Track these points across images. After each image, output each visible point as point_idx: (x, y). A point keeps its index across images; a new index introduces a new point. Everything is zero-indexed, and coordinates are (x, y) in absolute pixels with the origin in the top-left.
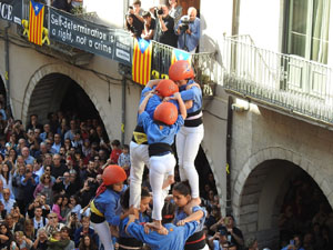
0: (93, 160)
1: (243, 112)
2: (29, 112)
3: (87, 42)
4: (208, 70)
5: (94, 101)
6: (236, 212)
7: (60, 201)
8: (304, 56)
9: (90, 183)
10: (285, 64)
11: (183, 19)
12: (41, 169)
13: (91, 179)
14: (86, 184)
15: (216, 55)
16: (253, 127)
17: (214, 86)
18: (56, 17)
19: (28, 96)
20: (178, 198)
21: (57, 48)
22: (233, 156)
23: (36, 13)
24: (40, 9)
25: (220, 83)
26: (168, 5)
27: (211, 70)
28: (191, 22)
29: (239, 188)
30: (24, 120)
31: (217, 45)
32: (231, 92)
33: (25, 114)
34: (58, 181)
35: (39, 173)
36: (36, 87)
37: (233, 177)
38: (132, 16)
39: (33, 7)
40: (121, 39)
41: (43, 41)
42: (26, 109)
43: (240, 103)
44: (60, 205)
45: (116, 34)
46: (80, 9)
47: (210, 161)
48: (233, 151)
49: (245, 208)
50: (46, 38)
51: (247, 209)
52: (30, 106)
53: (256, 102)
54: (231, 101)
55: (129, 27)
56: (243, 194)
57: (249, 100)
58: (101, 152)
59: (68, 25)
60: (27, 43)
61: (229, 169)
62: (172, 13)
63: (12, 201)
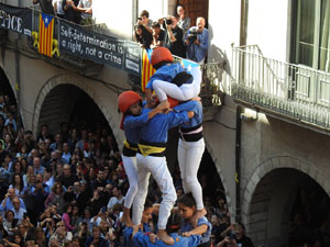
0: (103, 170)
1: (252, 121)
2: (39, 123)
3: (97, 53)
4: (217, 80)
5: (104, 111)
6: (245, 221)
7: (69, 210)
8: (311, 66)
9: (100, 193)
10: (293, 74)
11: (191, 29)
12: (51, 179)
13: (101, 189)
14: (96, 193)
15: (224, 65)
16: (262, 136)
17: (223, 96)
18: (66, 28)
19: (39, 107)
20: (184, 211)
21: (67, 59)
22: (242, 164)
23: (46, 25)
24: (50, 21)
25: (229, 93)
26: (177, 16)
27: (220, 80)
28: (199, 33)
29: (248, 197)
30: (35, 131)
31: (225, 55)
32: (239, 102)
33: (36, 124)
34: (69, 190)
35: (50, 183)
36: (47, 97)
37: (242, 186)
38: (141, 27)
39: (43, 19)
40: (130, 50)
41: (53, 53)
42: (37, 119)
43: (249, 113)
44: (70, 214)
45: (125, 45)
46: (90, 20)
47: (219, 170)
48: (242, 160)
49: (254, 216)
50: (56, 49)
51: (256, 217)
52: (41, 117)
53: (264, 111)
54: (240, 111)
55: (138, 38)
56: (252, 203)
57: (258, 110)
58: (110, 162)
59: (77, 37)
60: (37, 55)
61: (238, 178)
62: (180, 24)
63: (23, 210)
